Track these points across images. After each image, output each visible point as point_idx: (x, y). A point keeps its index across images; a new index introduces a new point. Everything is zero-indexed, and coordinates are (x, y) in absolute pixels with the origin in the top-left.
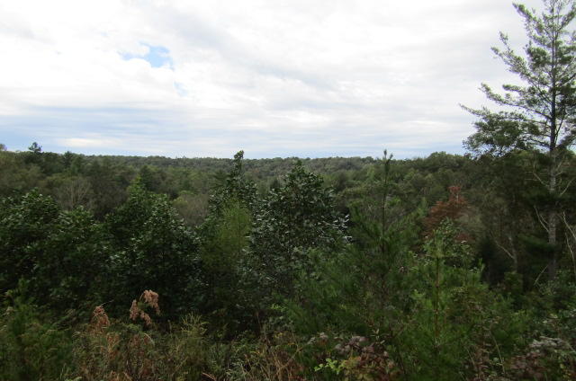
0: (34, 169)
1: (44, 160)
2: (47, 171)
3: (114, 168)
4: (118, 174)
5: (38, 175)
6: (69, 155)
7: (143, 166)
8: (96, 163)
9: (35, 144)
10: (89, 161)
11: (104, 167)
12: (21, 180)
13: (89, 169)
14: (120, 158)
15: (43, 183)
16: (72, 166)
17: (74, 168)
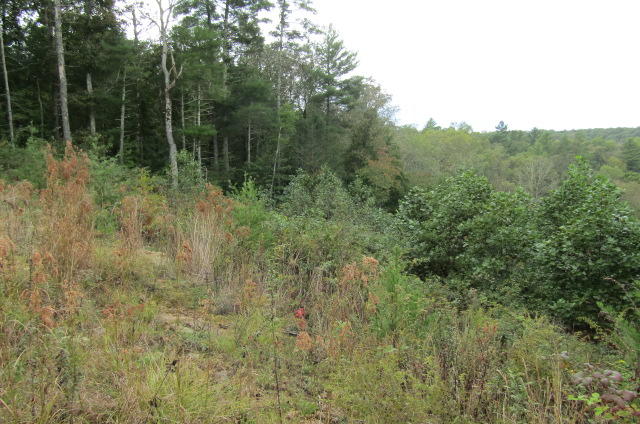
0: (499, 148)
1: (509, 138)
2: (512, 151)
3: (587, 144)
4: (593, 150)
5: (503, 155)
6: (535, 132)
7: (627, 140)
8: (565, 139)
9: (502, 123)
10: (557, 138)
11: (574, 144)
12: (484, 161)
13: (557, 146)
14: (597, 132)
15: (506, 163)
16: (536, 143)
17: (539, 146)
